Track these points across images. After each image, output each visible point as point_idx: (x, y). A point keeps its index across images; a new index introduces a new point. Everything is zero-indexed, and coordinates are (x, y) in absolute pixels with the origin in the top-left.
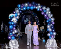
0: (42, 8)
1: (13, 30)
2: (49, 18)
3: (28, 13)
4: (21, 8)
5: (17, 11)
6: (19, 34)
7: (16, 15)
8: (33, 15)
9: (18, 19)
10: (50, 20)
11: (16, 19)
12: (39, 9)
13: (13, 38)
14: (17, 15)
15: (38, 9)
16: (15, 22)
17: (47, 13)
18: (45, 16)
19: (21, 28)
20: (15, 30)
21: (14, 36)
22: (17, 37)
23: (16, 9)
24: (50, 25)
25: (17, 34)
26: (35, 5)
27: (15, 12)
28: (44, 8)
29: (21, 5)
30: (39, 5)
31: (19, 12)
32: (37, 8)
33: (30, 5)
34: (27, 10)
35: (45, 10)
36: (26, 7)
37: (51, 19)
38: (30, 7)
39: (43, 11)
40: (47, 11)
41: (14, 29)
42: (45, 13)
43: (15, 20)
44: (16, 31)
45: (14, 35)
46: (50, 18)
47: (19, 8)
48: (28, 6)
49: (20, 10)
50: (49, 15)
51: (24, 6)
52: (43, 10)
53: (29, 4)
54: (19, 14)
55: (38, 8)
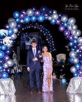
0: (60, 18)
1: (4, 61)
2: (73, 37)
3: (33, 28)
4: (20, 19)
5: (13, 24)
6: (15, 68)
7: (10, 32)
8: (42, 32)
9: (14, 40)
10: (75, 41)
11: (10, 39)
12: (55, 20)
13: (4, 75)
14: (13, 33)
15: (53, 21)
16: (9, 45)
17: (70, 28)
18: (67, 33)
19: (19, 57)
20: (8, 60)
21: (6, 72)
22: (13, 74)
23: (10, 20)
24: (75, 51)
25: (11, 68)
26: (47, 13)
27: (8, 27)
28: (64, 19)
29: (20, 13)
30: (54, 12)
31: (15, 25)
32: (50, 18)
33: (38, 13)
34: (31, 22)
35: (67, 22)
36: (30, 17)
37: (77, 40)
38: (37, 16)
39: (63, 25)
40: (69, 25)
41: (7, 58)
42: (66, 28)
43: (8, 42)
44: (10, 63)
45: (6, 69)
46: (76, 37)
47: (15, 19)
48: (34, 15)
49: (18, 23)
50: (74, 32)
51: (26, 16)
52: (62, 22)
53: (34, 11)
54: (16, 30)
55: (53, 19)
